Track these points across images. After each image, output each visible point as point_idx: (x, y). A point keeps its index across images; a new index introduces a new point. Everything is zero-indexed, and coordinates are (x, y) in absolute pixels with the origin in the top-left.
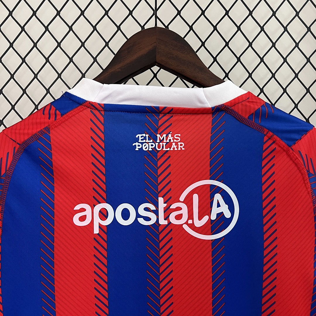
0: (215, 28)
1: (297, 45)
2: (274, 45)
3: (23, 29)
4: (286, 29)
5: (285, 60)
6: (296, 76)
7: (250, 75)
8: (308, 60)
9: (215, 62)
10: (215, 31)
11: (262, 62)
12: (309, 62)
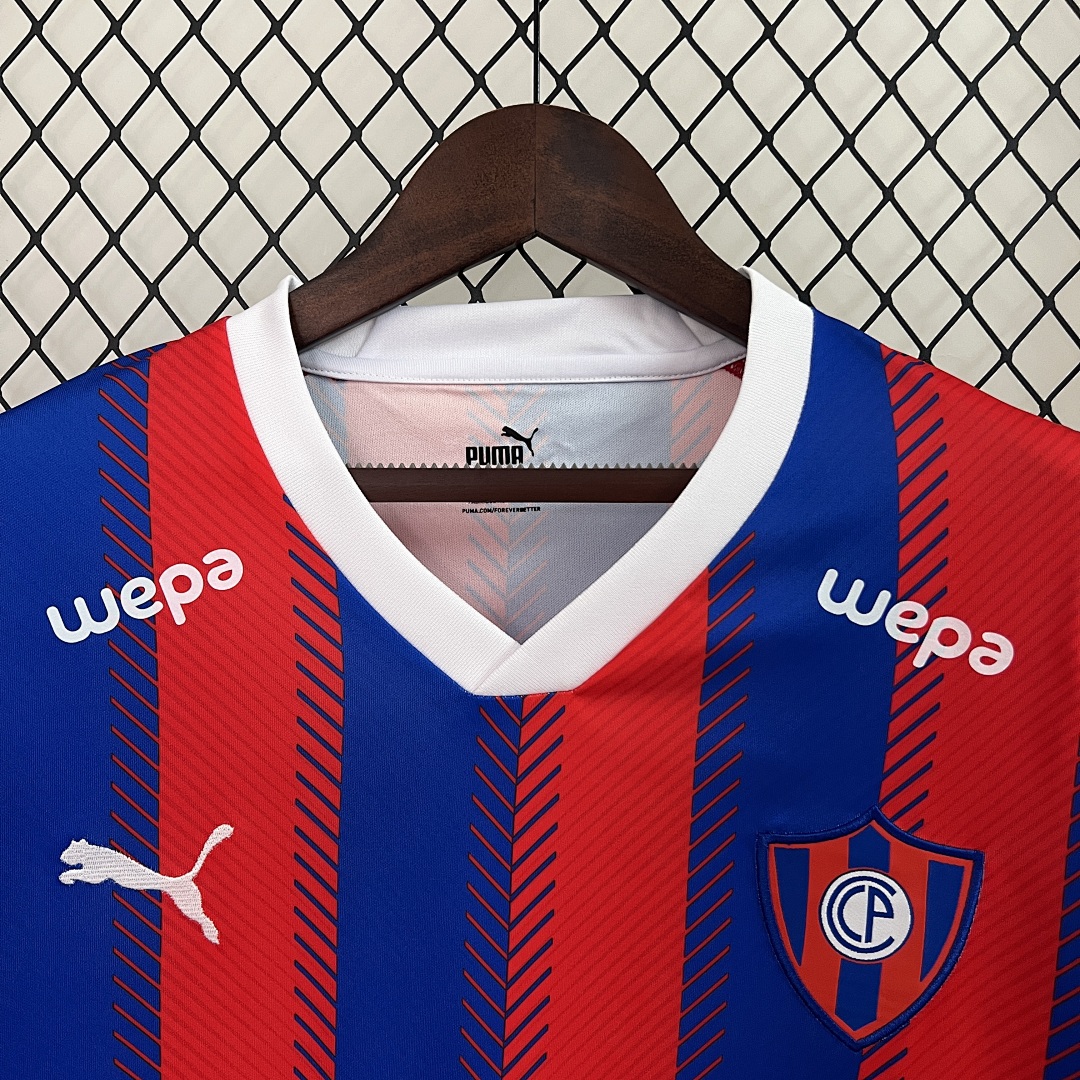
0: (727, 83)
1: (1012, 145)
2: (930, 143)
3: (76, 79)
4: (973, 90)
5: (970, 196)
6: (1009, 251)
7: (847, 247)
8: (1052, 197)
9: (726, 198)
10: (728, 92)
11: (890, 203)
12: (1052, 206)
